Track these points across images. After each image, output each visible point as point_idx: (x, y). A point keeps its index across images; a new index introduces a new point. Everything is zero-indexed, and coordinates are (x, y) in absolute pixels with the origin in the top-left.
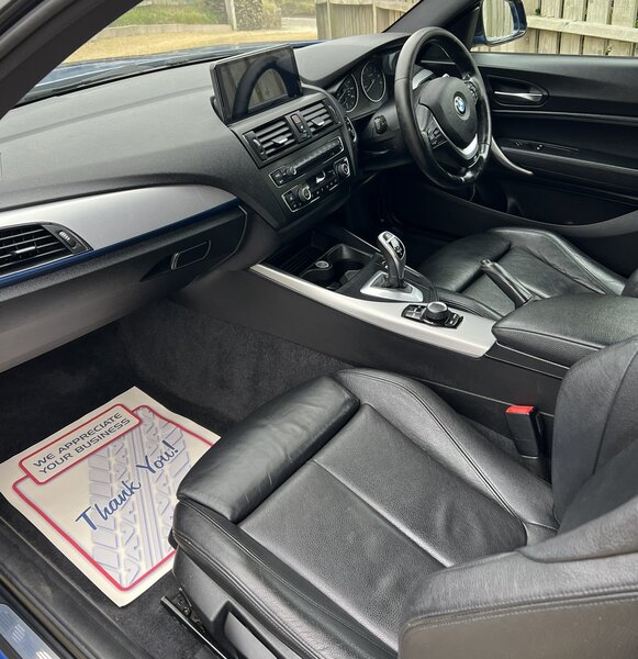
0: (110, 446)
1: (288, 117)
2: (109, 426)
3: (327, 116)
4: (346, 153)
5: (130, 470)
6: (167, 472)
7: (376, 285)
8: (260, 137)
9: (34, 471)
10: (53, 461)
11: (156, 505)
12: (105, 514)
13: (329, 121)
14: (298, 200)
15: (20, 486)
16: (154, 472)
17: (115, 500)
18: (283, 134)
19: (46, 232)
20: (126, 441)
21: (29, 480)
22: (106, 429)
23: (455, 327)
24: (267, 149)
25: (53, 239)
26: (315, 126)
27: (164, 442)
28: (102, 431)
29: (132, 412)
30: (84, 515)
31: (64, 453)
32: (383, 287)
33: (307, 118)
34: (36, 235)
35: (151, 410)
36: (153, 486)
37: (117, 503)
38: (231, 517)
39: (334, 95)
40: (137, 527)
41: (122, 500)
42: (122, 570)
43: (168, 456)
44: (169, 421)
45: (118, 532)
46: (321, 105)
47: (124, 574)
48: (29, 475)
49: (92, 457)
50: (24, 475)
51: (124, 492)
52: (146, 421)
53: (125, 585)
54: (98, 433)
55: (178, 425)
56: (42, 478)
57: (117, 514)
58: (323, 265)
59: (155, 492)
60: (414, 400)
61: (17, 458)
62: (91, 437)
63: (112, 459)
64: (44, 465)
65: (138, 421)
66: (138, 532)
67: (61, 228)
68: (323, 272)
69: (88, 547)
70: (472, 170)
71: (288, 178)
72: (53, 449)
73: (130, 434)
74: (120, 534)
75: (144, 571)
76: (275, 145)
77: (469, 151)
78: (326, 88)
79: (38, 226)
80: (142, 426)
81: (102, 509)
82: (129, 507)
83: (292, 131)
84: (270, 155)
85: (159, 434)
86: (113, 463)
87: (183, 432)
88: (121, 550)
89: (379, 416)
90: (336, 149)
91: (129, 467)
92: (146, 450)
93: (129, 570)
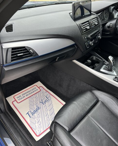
0: (34, 96)
1: (89, 21)
2: (33, 90)
3: (97, 22)
4: (100, 33)
5: (38, 103)
6: (47, 105)
7: (104, 69)
8: (83, 26)
9: (17, 99)
10: (21, 97)
11: (45, 114)
12: (33, 114)
13: (98, 23)
14: (89, 45)
15: (14, 103)
16: (44, 104)
17: (35, 110)
18: (88, 26)
19: (26, 49)
20: (37, 95)
21: (15, 101)
22: (33, 91)
24: (84, 29)
25: (28, 52)
26: (95, 24)
27: (46, 96)
28: (32, 91)
29: (39, 88)
30: (28, 113)
31: (23, 96)
32: (106, 70)
33: (93, 22)
34: (23, 50)
35: (43, 88)
36: (44, 108)
37: (35, 111)
38: (68, 130)
39: (99, 16)
40: (40, 119)
41: (37, 111)
42: (37, 130)
43: (47, 101)
44: (47, 91)
45: (36, 119)
46: (96, 19)
47: (37, 131)
48: (16, 100)
49: (30, 98)
50: (14, 100)
51: (37, 109)
52: (41, 90)
53: (38, 135)
54: (31, 92)
55: (49, 93)
56: (19, 101)
57: (35, 114)
58: (89, 61)
59: (44, 110)
60: (114, 102)
61: (13, 95)
62: (30, 93)
63: (34, 99)
64: (19, 98)
65: (40, 90)
66: (40, 120)
67: (30, 49)
68: (89, 63)
69: (29, 122)
71: (88, 39)
72: (21, 94)
73: (38, 93)
74: (36, 120)
75: (42, 132)
76: (86, 29)
78: (97, 14)
79: (24, 47)
80: (41, 92)
81: (32, 112)
82: (38, 113)
83: (90, 25)
84: (85, 31)
85: (45, 94)
86: (34, 100)
87: (51, 95)
88: (37, 125)
90: (98, 31)
91: (38, 102)
92: (42, 98)
93: (38, 130)
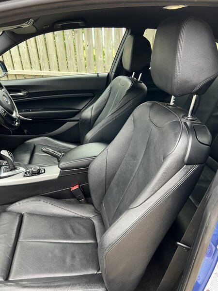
7: (5, 172)
23: (44, 172)
32: (8, 171)
70: (17, 121)
77: (14, 115)
89: (31, 214)
